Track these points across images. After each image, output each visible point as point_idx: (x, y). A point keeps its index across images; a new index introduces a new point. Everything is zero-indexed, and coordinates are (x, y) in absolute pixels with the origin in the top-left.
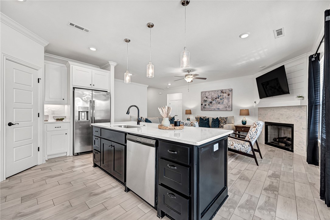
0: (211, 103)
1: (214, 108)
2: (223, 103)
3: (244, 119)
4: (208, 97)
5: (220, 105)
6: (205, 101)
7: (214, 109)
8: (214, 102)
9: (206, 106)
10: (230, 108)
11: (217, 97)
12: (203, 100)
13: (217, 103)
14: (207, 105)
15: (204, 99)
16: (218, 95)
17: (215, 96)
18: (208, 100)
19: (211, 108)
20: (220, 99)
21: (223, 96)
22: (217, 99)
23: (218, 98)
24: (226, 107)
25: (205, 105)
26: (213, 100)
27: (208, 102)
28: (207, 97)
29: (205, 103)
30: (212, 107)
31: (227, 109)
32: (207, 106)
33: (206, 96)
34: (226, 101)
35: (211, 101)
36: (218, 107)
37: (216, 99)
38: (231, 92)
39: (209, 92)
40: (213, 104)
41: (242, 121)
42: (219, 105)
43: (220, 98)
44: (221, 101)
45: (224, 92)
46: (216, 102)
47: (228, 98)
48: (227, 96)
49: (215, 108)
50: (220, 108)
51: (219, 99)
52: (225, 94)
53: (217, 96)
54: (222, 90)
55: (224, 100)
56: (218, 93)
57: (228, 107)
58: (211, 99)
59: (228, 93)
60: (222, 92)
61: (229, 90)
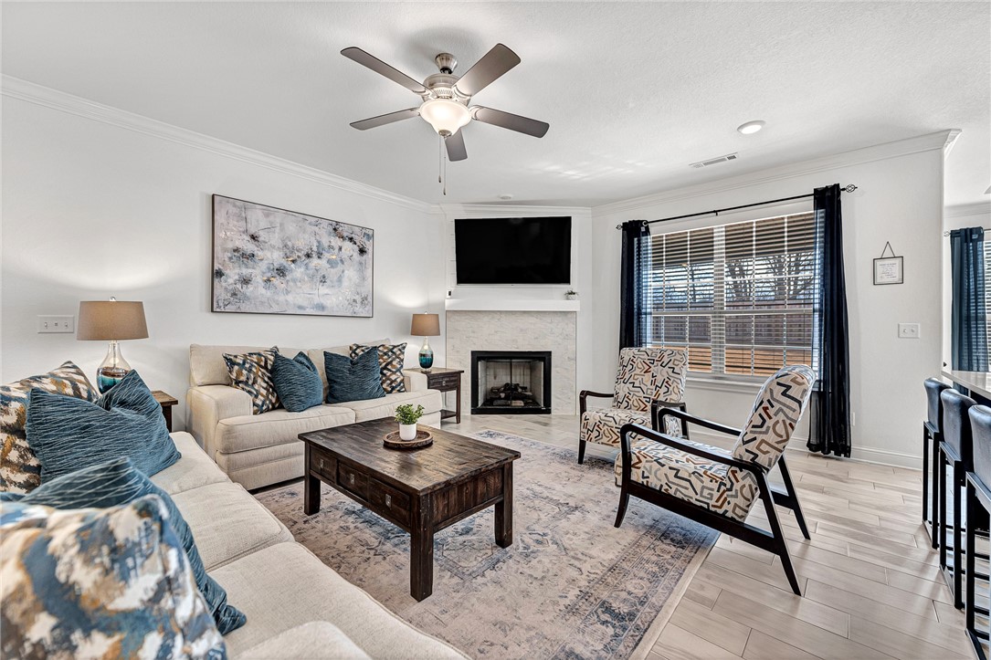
1: (300, 301)
2: (340, 280)
3: (426, 347)
4: (263, 236)
5: (327, 291)
6: (243, 255)
7: (300, 307)
8: (297, 271)
9: (249, 290)
10: (365, 305)
11: (315, 249)
13: (312, 277)
14: (258, 279)
15: (238, 244)
16: (319, 242)
17: (304, 241)
18: (260, 253)
19: (281, 298)
20: (329, 261)
21: (340, 249)
22: (315, 261)
23: (320, 256)
24: (354, 300)
25: (246, 281)
26: (293, 261)
27: (263, 266)
28: (253, 237)
29: (245, 272)
30: (290, 298)
31: (356, 309)
32: (257, 290)
33: (252, 231)
34: (351, 274)
35: (284, 262)
36: (317, 300)
37: (308, 256)
38: (371, 241)
39: (269, 210)
40: (294, 281)
41: (421, 355)
42: (323, 290)
43: (326, 255)
44: (332, 273)
45: (345, 234)
46: (311, 272)
47: (361, 263)
48: (356, 255)
49: (305, 304)
50: (327, 302)
51: (323, 263)
52: (347, 244)
53: (315, 244)
54: (337, 223)
55: (343, 272)
56: (316, 228)
57: (359, 300)
58: (282, 254)
59: (358, 244)
60: (335, 229)
61: (364, 231)
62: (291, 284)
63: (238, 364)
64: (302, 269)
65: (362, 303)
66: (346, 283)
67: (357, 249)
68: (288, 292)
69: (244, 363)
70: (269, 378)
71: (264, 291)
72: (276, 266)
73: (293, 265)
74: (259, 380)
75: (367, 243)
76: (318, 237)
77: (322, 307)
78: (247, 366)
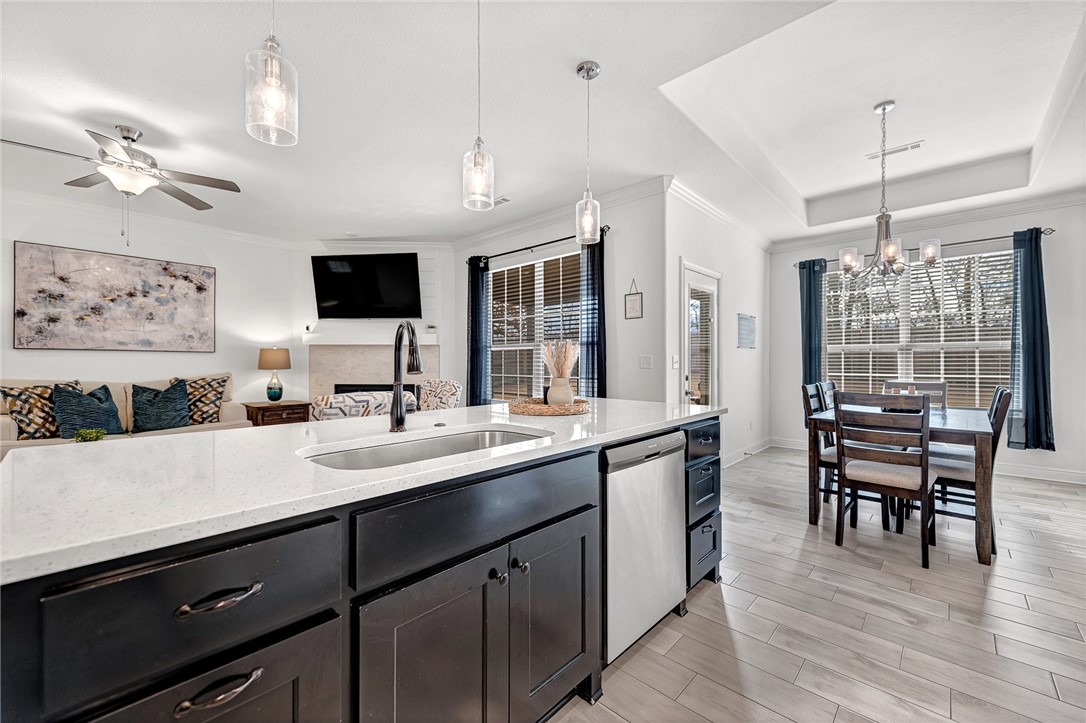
0: (96, 310)
1: (121, 338)
2: (172, 316)
3: (275, 381)
4: (73, 278)
5: (155, 328)
6: (50, 296)
7: (121, 343)
8: (118, 310)
9: (56, 328)
10: (206, 340)
11: (139, 288)
12: (35, 287)
13: (136, 315)
14: (69, 318)
15: (44, 285)
16: (144, 281)
17: (122, 280)
18: (71, 294)
19: (97, 335)
20: (157, 300)
21: (172, 287)
22: (139, 300)
23: (145, 294)
24: (190, 336)
25: (54, 320)
26: (112, 300)
27: (75, 305)
28: (63, 279)
29: (53, 311)
30: (108, 334)
31: (192, 345)
32: (68, 326)
33: (61, 273)
34: (185, 311)
35: (101, 302)
36: (142, 336)
37: (131, 295)
38: (212, 279)
39: (80, 253)
40: (112, 319)
41: (269, 388)
42: (150, 326)
43: (154, 294)
44: (162, 312)
45: (178, 274)
46: (134, 310)
47: (199, 301)
48: (193, 292)
49: (126, 340)
50: (156, 339)
51: (150, 301)
52: (181, 284)
53: (140, 284)
54: (168, 263)
55: (176, 309)
56: (141, 269)
57: (196, 335)
58: (97, 294)
59: (195, 282)
60: (166, 269)
61: (203, 269)
62: (109, 321)
63: (12, 396)
64: (124, 308)
65: (200, 338)
66: (178, 320)
67: (193, 286)
68: (105, 329)
69: (20, 394)
70: (51, 408)
71: (76, 329)
72: (91, 304)
73: (111, 304)
74: (36, 410)
75: (207, 280)
76: (143, 278)
77: (150, 343)
78: (23, 397)
